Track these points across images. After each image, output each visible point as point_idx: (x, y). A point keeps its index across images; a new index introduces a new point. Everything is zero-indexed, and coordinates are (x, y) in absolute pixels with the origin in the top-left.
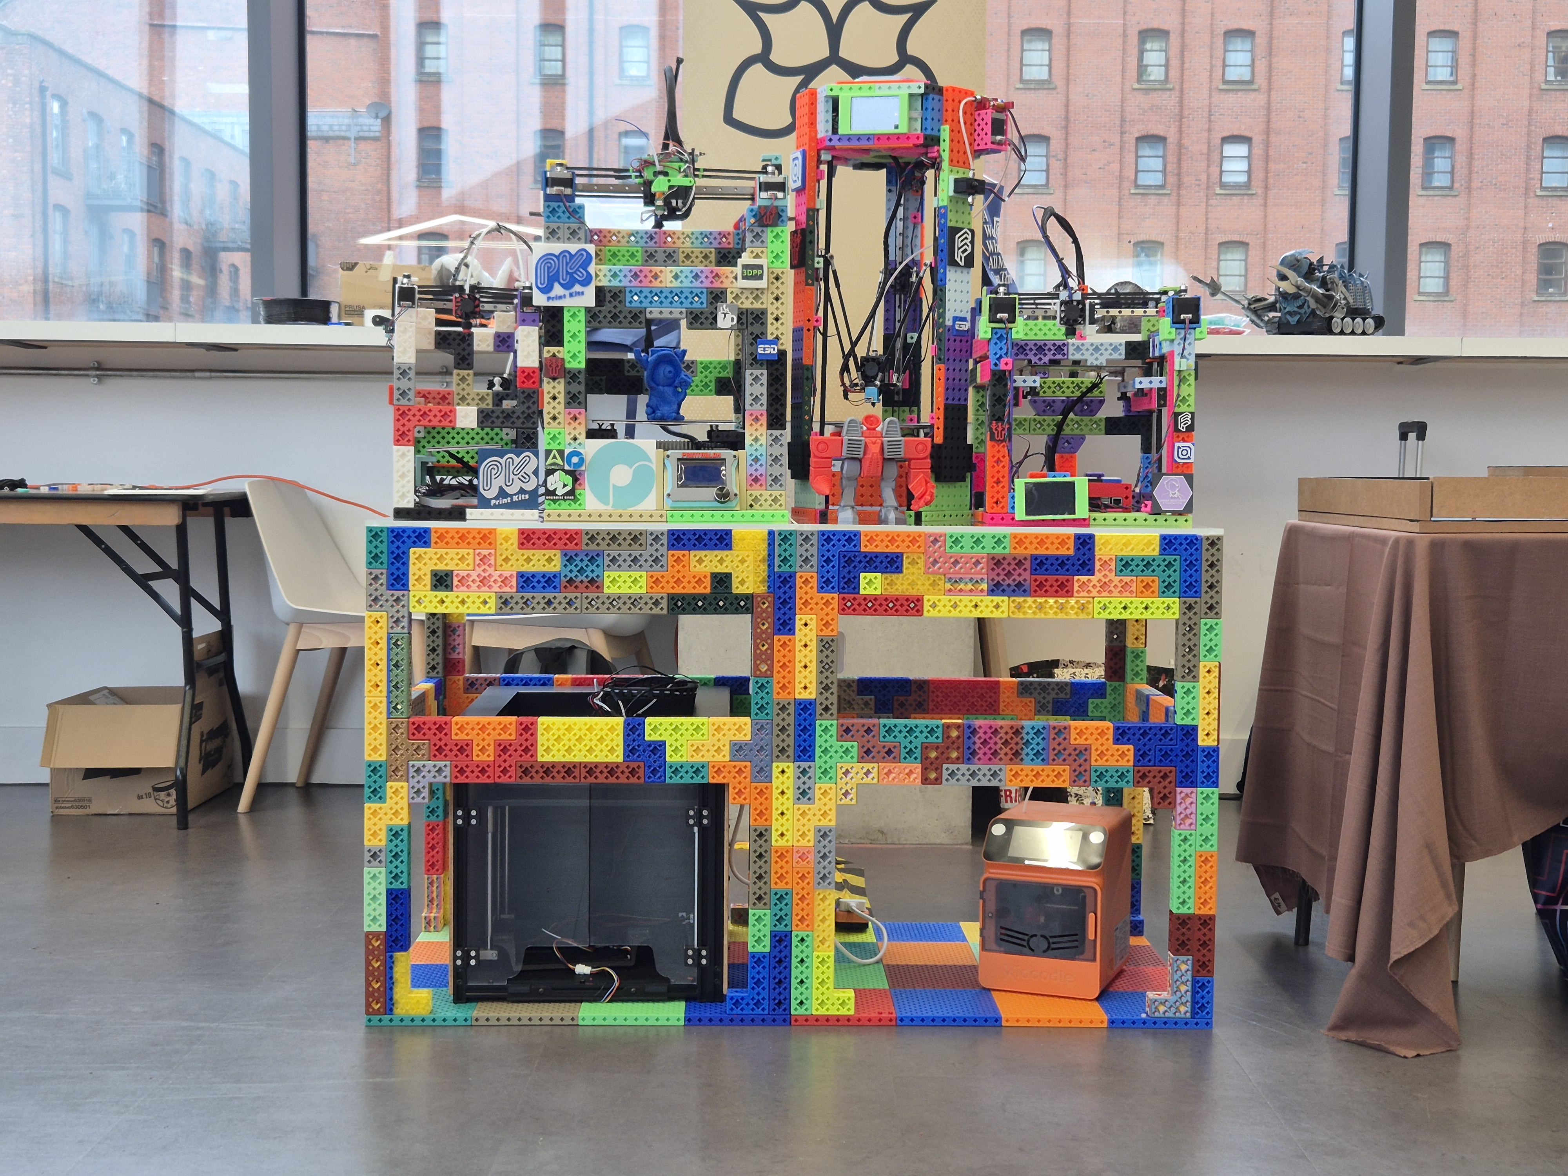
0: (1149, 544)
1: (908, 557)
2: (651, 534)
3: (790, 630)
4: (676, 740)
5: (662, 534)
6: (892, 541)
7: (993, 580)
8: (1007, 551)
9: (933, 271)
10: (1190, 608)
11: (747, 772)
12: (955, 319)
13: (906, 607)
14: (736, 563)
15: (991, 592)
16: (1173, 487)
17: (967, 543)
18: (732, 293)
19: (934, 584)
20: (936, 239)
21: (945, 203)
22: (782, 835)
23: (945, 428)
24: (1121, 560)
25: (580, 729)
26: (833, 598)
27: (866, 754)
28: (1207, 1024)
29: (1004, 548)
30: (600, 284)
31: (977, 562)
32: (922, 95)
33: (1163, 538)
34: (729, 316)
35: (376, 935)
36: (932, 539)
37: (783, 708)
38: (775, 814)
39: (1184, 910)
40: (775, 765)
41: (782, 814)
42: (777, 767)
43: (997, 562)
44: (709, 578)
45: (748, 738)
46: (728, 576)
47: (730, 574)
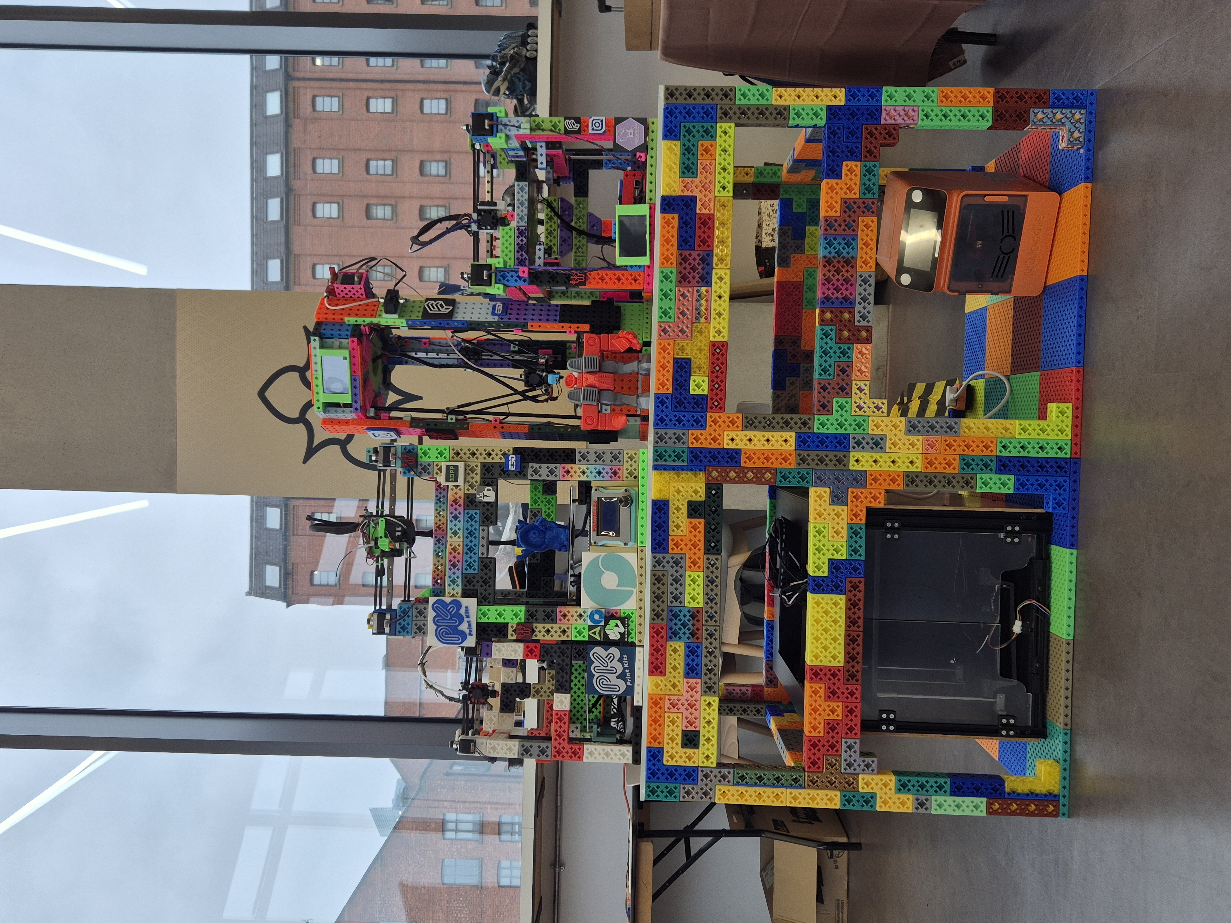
0: (670, 149)
1: (678, 354)
2: (654, 566)
3: (736, 453)
4: (828, 550)
5: (655, 557)
6: (663, 367)
7: (698, 282)
8: (674, 271)
9: (456, 331)
10: (726, 114)
11: (857, 491)
12: (493, 313)
13: (720, 356)
14: (680, 497)
15: (708, 284)
16: (625, 134)
17: (667, 304)
18: (468, 490)
19: (701, 332)
20: (433, 328)
21: (404, 321)
22: (911, 462)
23: (578, 322)
24: (684, 173)
25: (817, 630)
26: (711, 417)
27: (845, 390)
28: (1092, 94)
29: (671, 273)
30: (460, 594)
31: (683, 295)
32: (321, 338)
33: (666, 137)
34: (486, 492)
35: (989, 805)
36: (662, 334)
37: (803, 460)
38: (894, 468)
39: (989, 116)
40: (851, 468)
41: (893, 462)
42: (853, 466)
43: (683, 279)
44: (693, 520)
45: (827, 490)
46: (690, 504)
47: (688, 502)
